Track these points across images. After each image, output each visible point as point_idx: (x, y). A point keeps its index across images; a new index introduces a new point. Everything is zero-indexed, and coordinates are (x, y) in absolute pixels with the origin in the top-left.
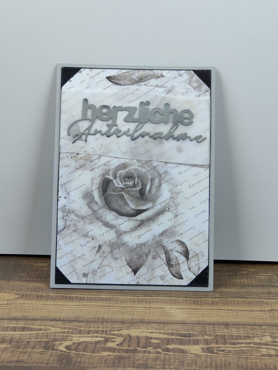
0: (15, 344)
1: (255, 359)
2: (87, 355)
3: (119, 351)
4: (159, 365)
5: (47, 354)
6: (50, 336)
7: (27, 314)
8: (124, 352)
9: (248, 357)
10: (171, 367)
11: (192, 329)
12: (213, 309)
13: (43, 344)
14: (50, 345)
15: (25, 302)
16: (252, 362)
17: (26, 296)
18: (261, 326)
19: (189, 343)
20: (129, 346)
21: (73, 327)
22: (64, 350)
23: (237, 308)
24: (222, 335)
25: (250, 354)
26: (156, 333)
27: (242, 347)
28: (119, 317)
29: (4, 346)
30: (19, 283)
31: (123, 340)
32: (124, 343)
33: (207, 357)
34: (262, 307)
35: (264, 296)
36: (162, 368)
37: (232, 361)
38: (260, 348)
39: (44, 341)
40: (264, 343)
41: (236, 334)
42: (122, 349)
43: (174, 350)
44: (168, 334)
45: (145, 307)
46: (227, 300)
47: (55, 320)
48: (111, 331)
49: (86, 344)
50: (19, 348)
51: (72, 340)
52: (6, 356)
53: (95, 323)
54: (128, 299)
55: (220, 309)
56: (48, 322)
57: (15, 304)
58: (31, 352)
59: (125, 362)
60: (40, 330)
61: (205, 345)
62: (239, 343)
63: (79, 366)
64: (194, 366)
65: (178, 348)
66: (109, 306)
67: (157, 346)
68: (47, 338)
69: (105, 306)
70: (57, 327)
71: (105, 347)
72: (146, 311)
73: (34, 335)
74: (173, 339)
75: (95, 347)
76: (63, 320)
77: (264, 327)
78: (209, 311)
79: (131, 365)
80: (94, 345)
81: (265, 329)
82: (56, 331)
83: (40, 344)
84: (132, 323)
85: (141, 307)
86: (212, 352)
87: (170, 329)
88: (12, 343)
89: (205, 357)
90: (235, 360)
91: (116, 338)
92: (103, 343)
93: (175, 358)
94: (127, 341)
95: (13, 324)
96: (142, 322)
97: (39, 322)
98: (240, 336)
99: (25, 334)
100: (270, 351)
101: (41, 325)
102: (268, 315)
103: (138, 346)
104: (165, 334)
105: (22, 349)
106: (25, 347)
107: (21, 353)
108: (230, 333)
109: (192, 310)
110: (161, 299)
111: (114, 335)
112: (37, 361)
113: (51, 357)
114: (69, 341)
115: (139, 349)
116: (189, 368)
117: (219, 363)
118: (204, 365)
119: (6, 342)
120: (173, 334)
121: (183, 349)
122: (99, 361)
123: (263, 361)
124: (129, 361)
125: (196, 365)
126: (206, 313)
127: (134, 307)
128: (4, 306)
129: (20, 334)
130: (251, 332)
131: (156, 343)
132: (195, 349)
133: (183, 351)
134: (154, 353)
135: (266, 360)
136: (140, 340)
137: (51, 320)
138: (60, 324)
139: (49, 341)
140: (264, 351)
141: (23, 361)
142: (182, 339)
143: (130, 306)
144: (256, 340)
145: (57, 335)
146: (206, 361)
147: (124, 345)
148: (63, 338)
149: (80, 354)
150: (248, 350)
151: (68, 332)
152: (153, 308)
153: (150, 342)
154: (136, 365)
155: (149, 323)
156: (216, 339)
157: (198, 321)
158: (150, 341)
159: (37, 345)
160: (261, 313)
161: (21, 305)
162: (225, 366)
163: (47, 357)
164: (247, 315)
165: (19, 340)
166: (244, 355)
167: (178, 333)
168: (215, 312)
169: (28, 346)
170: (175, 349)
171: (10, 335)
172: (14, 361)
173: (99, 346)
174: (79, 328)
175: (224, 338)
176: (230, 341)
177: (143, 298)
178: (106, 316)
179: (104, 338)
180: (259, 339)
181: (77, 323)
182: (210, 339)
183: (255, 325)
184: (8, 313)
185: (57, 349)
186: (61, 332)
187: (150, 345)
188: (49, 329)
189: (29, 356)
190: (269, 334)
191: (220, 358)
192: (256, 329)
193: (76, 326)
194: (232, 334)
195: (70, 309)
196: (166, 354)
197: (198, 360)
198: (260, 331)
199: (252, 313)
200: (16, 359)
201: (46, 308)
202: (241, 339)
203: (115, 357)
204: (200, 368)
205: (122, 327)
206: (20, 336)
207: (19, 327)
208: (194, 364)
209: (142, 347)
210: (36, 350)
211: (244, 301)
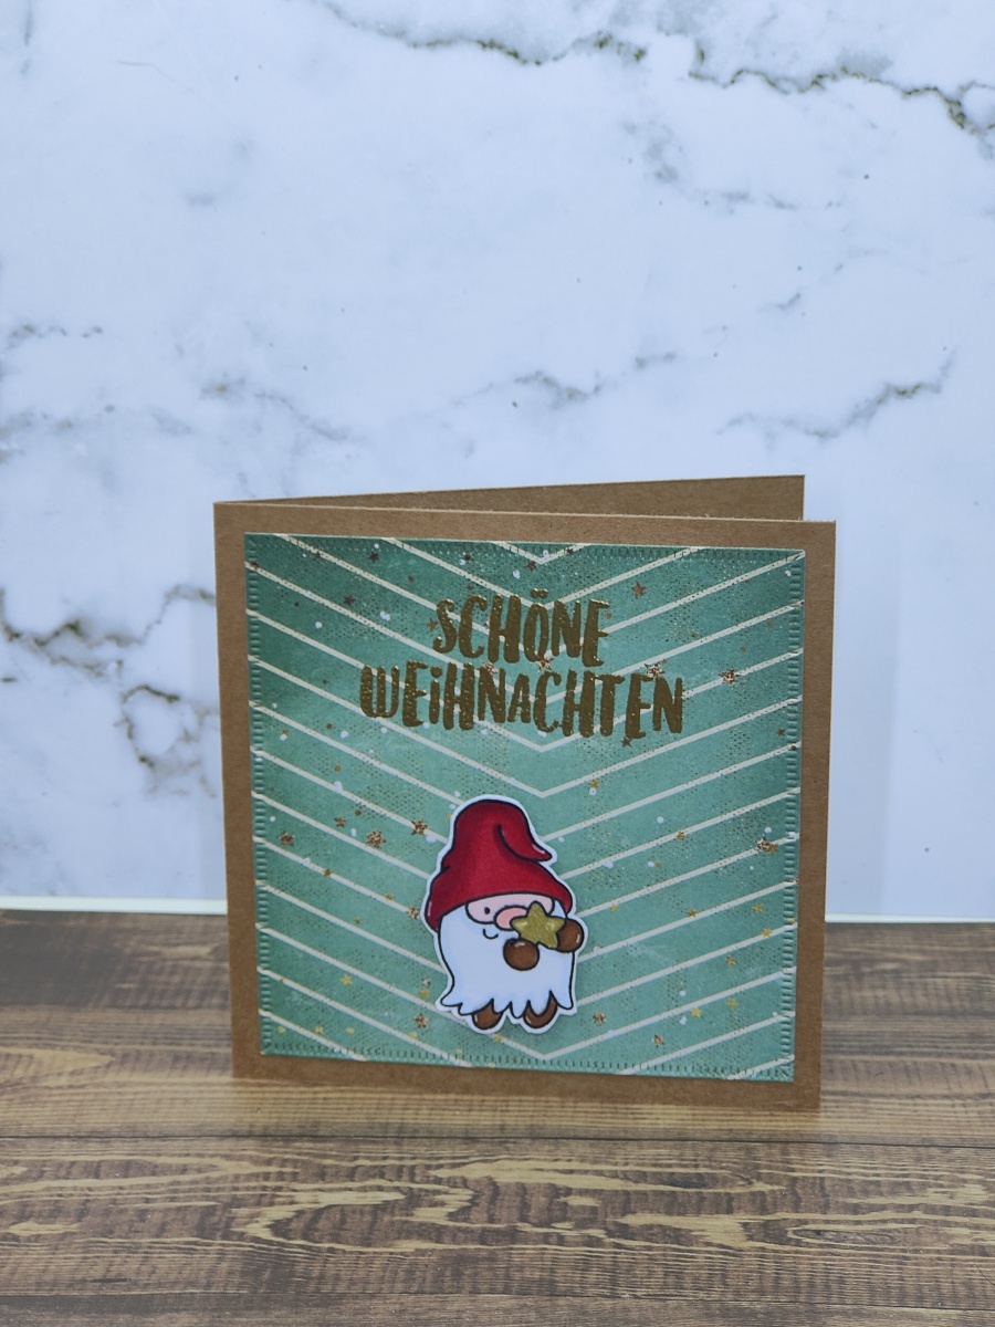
0: (99, 1219)
1: (932, 1262)
2: (344, 1251)
3: (455, 1235)
4: (596, 1285)
5: (207, 1252)
6: (218, 1189)
7: (138, 1118)
8: (473, 1242)
9: (908, 1254)
10: (638, 1294)
11: (710, 1159)
13: (194, 1219)
14: (216, 1219)
15: (131, 1079)
16: (919, 1274)
17: (137, 1060)
18: (948, 1147)
19: (699, 1206)
20: (491, 1220)
21: (296, 1157)
22: (266, 1235)
23: (864, 1088)
24: (815, 1178)
25: (914, 1244)
26: (586, 1172)
27: (884, 1221)
28: (457, 1119)
29: (58, 1227)
30: (112, 1015)
31: (469, 1198)
32: (474, 1208)
33: (762, 1256)
34: (952, 1086)
35: (959, 1048)
36: (605, 1296)
37: (851, 1271)
38: (948, 1224)
39: (197, 1208)
40: (959, 1208)
41: (863, 1175)
42: (466, 1231)
43: (647, 1232)
44: (626, 1176)
48: (429, 1167)
49: (343, 1215)
50: (109, 1232)
51: (292, 1203)
52: (66, 1263)
53: (374, 1142)
56: (213, 1144)
57: (97, 1085)
58: (150, 1247)
59: (476, 1274)
60: (184, 1170)
61: (753, 1213)
62: (872, 1208)
63: (318, 1290)
64: (718, 1288)
65: (660, 1226)
67: (589, 1218)
68: (207, 1198)
70: (241, 1158)
71: (406, 1222)
73: (163, 1189)
74: (645, 1193)
75: (374, 1224)
76: (265, 1136)
77: (958, 1152)
79: (500, 1287)
80: (368, 1218)
81: (965, 1159)
82: (237, 1171)
83: (184, 1219)
84: (502, 1141)
86: (781, 1239)
87: (634, 1158)
88: (88, 1218)
89: (756, 1256)
90: (860, 1266)
91: (446, 1193)
92: (401, 1209)
93: (651, 1258)
94: (483, 1202)
95: (91, 1154)
96: (536, 1136)
97: (179, 1144)
98: (878, 1184)
99: (131, 1187)
100: (984, 1234)
101: (187, 1155)
102: (972, 1112)
103: (524, 1219)
104: (614, 1175)
105: (121, 1237)
106: (130, 1231)
107: (116, 1252)
108: (840, 1173)
111: (438, 1181)
112: (172, 1277)
113: (220, 1260)
114: (284, 1204)
115: (527, 1227)
116: (702, 1295)
117: (804, 1277)
118: (753, 1284)
119: (68, 1215)
120: (642, 1177)
121: (679, 1230)
122: (388, 1274)
123: (957, 1271)
124: (490, 1269)
125: (726, 1285)
128: (61, 1095)
129: (113, 1188)
130: (914, 1169)
131: (583, 1208)
132: (721, 1229)
133: (677, 1236)
134: (577, 1245)
135: (970, 1269)
136: (528, 1197)
137: (223, 1137)
138: (250, 1148)
139: (214, 1207)
140: (962, 1235)
141: (125, 1280)
142: (674, 1192)
144: (934, 1197)
145: (240, 1185)
146: (761, 1270)
147: (473, 1215)
148: (262, 1195)
149: (319, 1250)
150: (905, 1231)
151: (281, 1176)
153: (565, 1204)
154: (515, 1286)
155: (559, 1138)
156: (794, 1193)
157: (731, 1130)
158: (562, 1199)
159: (173, 1220)
160: (948, 1105)
161: (119, 1090)
162: (827, 1287)
163: (207, 1264)
164: (901, 1110)
165: (112, 1209)
166: (894, 1250)
167: (660, 1173)
169: (140, 1226)
170: (650, 1227)
171: (79, 1192)
172: (91, 1281)
173: (387, 1218)
174: (318, 1161)
175: (822, 1188)
176: (841, 1199)
178: (410, 1119)
179: (404, 1194)
180: (944, 1192)
181: (311, 1145)
182: (773, 1191)
183: (928, 1144)
184: (75, 1115)
185: (243, 1233)
186: (256, 1176)
187: (564, 1213)
188: (213, 1167)
189: (145, 1261)
190: (979, 1177)
191: (808, 1259)
192: (931, 1158)
193: (307, 1154)
194: (850, 1177)
195: (286, 1096)
196: (618, 1246)
197: (731, 1267)
198: (945, 1166)
199: (915, 1105)
200: (98, 1272)
201: (204, 1095)
202: (881, 1194)
203: (443, 1258)
204: (737, 1293)
205: (465, 1153)
206: (115, 1191)
207: (112, 1164)
208: (717, 1279)
209: (535, 1221)
210: (168, 1240)
211: (890, 1064)
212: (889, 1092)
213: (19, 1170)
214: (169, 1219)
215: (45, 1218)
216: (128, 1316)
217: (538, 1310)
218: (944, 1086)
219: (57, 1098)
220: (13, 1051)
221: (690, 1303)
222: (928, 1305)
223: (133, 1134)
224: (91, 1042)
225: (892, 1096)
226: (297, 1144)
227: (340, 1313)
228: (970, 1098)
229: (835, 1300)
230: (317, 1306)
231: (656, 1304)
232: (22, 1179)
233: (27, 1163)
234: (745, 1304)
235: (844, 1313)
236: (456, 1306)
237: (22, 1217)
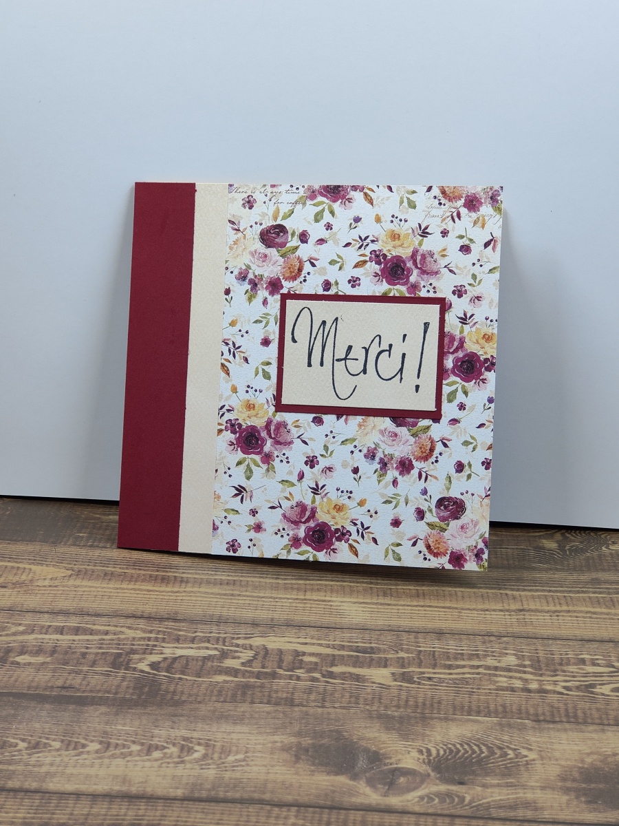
0: (62, 656)
1: (486, 694)
2: (187, 680)
3: (244, 674)
4: (314, 701)
5: (116, 676)
6: (124, 644)
7: (84, 605)
8: (253, 678)
9: (474, 690)
10: (336, 706)
11: (378, 640)
12: (417, 606)
13: (110, 659)
14: (122, 660)
15: (82, 584)
16: (479, 700)
17: (85, 573)
18: (500, 637)
19: (370, 663)
20: (263, 667)
21: (165, 630)
22: (147, 669)
23: (460, 605)
24: (430, 651)
25: (478, 685)
26: (314, 644)
27: (464, 673)
28: (249, 614)
29: (40, 659)
30: (74, 550)
31: (253, 655)
32: (255, 661)
33: (400, 690)
34: (505, 605)
35: (510, 585)
36: (319, 707)
37: (445, 698)
38: (496, 675)
39: (112, 654)
40: (503, 667)
41: (455, 650)
42: (250, 672)
43: (343, 676)
44: (334, 647)
45: (297, 599)
46: (443, 591)
47: (134, 616)
48: (233, 638)
49: (187, 661)
50: (66, 663)
51: (162, 653)
52: (43, 678)
53: (205, 624)
54: (266, 583)
55: (430, 606)
56: (122, 621)
57: (64, 586)
58: (87, 672)
59: (253, 694)
60: (107, 633)
61: (398, 668)
62: (458, 667)
63: (172, 698)
64: (376, 704)
65: (349, 673)
66: (232, 595)
67: (314, 668)
68: (118, 649)
69: (225, 595)
70: (136, 629)
71: (220, 666)
72: (298, 605)
73: (95, 642)
74: (343, 656)
75: (203, 666)
76: (149, 618)
77: (505, 639)
78: (410, 608)
79: (265, 701)
80: (200, 663)
81: (508, 643)
82: (134, 635)
83: (105, 659)
84: (271, 626)
85: (288, 599)
86: (411, 681)
87: (338, 638)
88: (56, 655)
89: (397, 689)
90: (449, 696)
91: (241, 652)
92: (218, 659)
93: (344, 689)
94: (260, 658)
95: (59, 622)
96: (289, 624)
97: (105, 620)
98: (462, 654)
99: (79, 640)
100: (514, 681)
101: (109, 625)
102: (514, 618)
103: (280, 667)
104: (328, 646)
105: (72, 666)
106: (78, 663)
107: (69, 673)
108: (444, 648)
109: (380, 607)
110: (326, 585)
111: (237, 646)
112: (98, 688)
113: (123, 681)
114: (157, 654)
115: (281, 672)
116: (368, 707)
117: (420, 700)
118: (394, 703)
119: (46, 653)
120: (342, 647)
121: (359, 675)
122: (209, 692)
123: (498, 699)
124: (261, 692)
125: (380, 703)
126: (404, 613)
127: (277, 598)
128: (45, 590)
129: (70, 640)
130: (481, 647)
131: (311, 662)
132: (381, 675)
133: (358, 678)
134: (306, 681)
135: (505, 698)
136: (283, 656)
137: (128, 617)
138: (142, 624)
139: (121, 654)
140: (503, 681)
141: (73, 688)
142: (358, 656)
143: (270, 595)
144: (490, 662)
145: (135, 643)
146: (399, 696)
147: (254, 664)
148: (146, 649)
149: (174, 678)
150: (474, 679)
151: (156, 639)
152: (310, 600)
153: (302, 660)
154: (273, 700)
155: (301, 626)
156: (420, 659)
157: (390, 625)
158: (300, 658)
159: (100, 659)
160: (502, 615)
161: (75, 589)
162: (432, 705)
163: (116, 682)
164: (478, 617)
165: (69, 651)
166: (467, 688)
167: (351, 646)
168: (421, 610)
169: (83, 660)
170: (345, 673)
171: (52, 641)
172: (57, 687)
173: (210, 664)
174: (176, 632)
175: (434, 656)
176: (443, 662)
177: (294, 582)
178: (225, 612)
179: (220, 652)
180: (496, 659)
181: (173, 624)
182: (409, 657)
183: (490, 634)
184: (51, 601)
185: (135, 668)
186: (144, 639)
187: (301, 665)
188: (122, 633)
189: (84, 678)
190: (514, 652)
191: (423, 691)
192: (491, 641)
193: (171, 628)
194: (448, 651)
195: (161, 597)
196: (327, 682)
197: (384, 694)
198: (497, 646)
199: (485, 614)
200: (60, 683)
201: (120, 594)
202: (464, 660)
203: (238, 685)
204: (386, 707)
205: (252, 632)
206: (71, 642)
207: (69, 628)
208: (376, 700)
209: (285, 668)
210: (97, 669)
211: (474, 593)
212: (472, 607)
213: (21, 628)
214: (97, 658)
215: (35, 654)
216: (74, 706)
217: (284, 713)
218: (501, 605)
219: (43, 592)
220: (21, 565)
221: (362, 711)
222: (482, 715)
223: (82, 613)
224: (62, 563)
225: (474, 609)
226: (166, 623)
227: (183, 710)
228: (513, 611)
229: (435, 712)
230: (171, 706)
231: (344, 711)
232: (23, 633)
233: (26, 625)
234: (389, 713)
235: (440, 719)
236: (242, 709)
237: (22, 653)
